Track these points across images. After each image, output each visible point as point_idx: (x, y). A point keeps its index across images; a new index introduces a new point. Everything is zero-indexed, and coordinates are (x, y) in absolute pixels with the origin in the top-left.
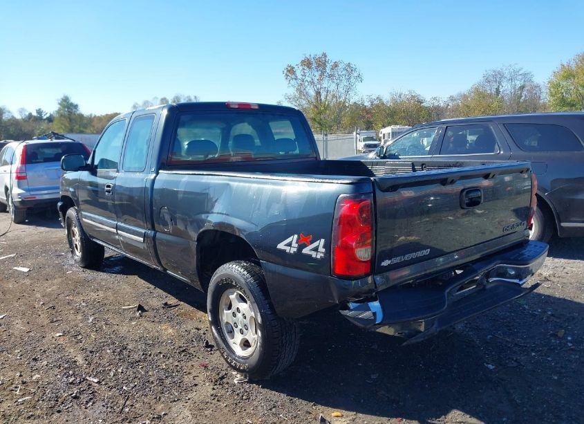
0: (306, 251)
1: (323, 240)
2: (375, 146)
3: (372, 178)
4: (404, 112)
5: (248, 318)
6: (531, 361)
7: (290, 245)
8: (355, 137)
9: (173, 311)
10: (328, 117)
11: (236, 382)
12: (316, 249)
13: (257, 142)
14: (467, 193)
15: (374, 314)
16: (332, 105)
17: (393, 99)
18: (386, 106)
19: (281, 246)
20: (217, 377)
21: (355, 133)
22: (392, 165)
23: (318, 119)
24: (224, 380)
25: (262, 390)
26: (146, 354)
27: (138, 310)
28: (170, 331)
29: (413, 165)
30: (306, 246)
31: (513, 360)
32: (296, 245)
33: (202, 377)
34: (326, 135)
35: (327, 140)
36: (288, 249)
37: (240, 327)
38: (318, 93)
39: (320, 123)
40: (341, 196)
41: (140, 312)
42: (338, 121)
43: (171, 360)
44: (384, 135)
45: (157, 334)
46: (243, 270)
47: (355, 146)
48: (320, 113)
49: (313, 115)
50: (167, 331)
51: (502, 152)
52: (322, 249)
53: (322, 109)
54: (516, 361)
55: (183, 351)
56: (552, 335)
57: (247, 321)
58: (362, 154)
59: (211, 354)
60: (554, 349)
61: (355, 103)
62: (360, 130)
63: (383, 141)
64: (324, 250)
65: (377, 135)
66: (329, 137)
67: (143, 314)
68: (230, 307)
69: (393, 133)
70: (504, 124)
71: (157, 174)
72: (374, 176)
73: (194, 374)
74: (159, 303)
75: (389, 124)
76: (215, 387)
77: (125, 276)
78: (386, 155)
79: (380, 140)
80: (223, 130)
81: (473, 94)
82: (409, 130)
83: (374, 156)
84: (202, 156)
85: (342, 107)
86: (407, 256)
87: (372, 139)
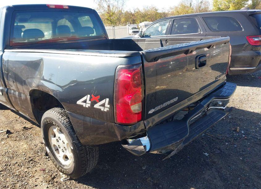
0: (97, 106)
1: (108, 100)
2: (137, 32)
3: (140, 52)
4: (149, 15)
5: (66, 143)
6: (226, 148)
7: (85, 102)
8: (128, 28)
9: (29, 132)
10: (114, 18)
11: (62, 181)
12: (103, 105)
13: (72, 30)
14: (199, 58)
15: (145, 147)
16: (116, 12)
17: (144, 9)
18: (141, 12)
19: (79, 102)
20: (50, 178)
21: (127, 25)
22: (149, 41)
23: (109, 19)
24: (55, 180)
25: (78, 185)
26: (7, 165)
27: (7, 134)
28: (25, 146)
29: (161, 41)
30: (96, 103)
31: (217, 148)
32: (90, 102)
33: (41, 179)
34: (114, 27)
35: (114, 29)
36: (84, 104)
37: (61, 148)
38: (109, 6)
39: (110, 21)
40: (118, 67)
41: (7, 135)
42: (119, 20)
43: (22, 168)
44: (141, 26)
45: (16, 149)
46: (59, 115)
47: (128, 32)
48: (110, 16)
49: (107, 17)
50: (23, 146)
51: (202, 33)
52: (107, 105)
53: (111, 14)
54: (219, 149)
55: (31, 160)
56: (234, 131)
57: (65, 145)
58: (132, 36)
59: (49, 160)
60: (237, 139)
61: (127, 11)
62: (130, 24)
63: (140, 29)
64: (109, 106)
65: (138, 26)
66: (116, 28)
67: (10, 135)
68: (55, 136)
69: (145, 25)
70: (203, 17)
71: (4, 52)
72: (142, 50)
73: (36, 177)
74: (21, 127)
75: (143, 21)
76: (49, 186)
77: (3, 110)
78: (144, 35)
79: (139, 29)
80: (52, 23)
81: (180, 6)
82: (152, 23)
83: (138, 37)
84: (34, 39)
85: (120, 13)
86: (164, 104)
87: (135, 28)
